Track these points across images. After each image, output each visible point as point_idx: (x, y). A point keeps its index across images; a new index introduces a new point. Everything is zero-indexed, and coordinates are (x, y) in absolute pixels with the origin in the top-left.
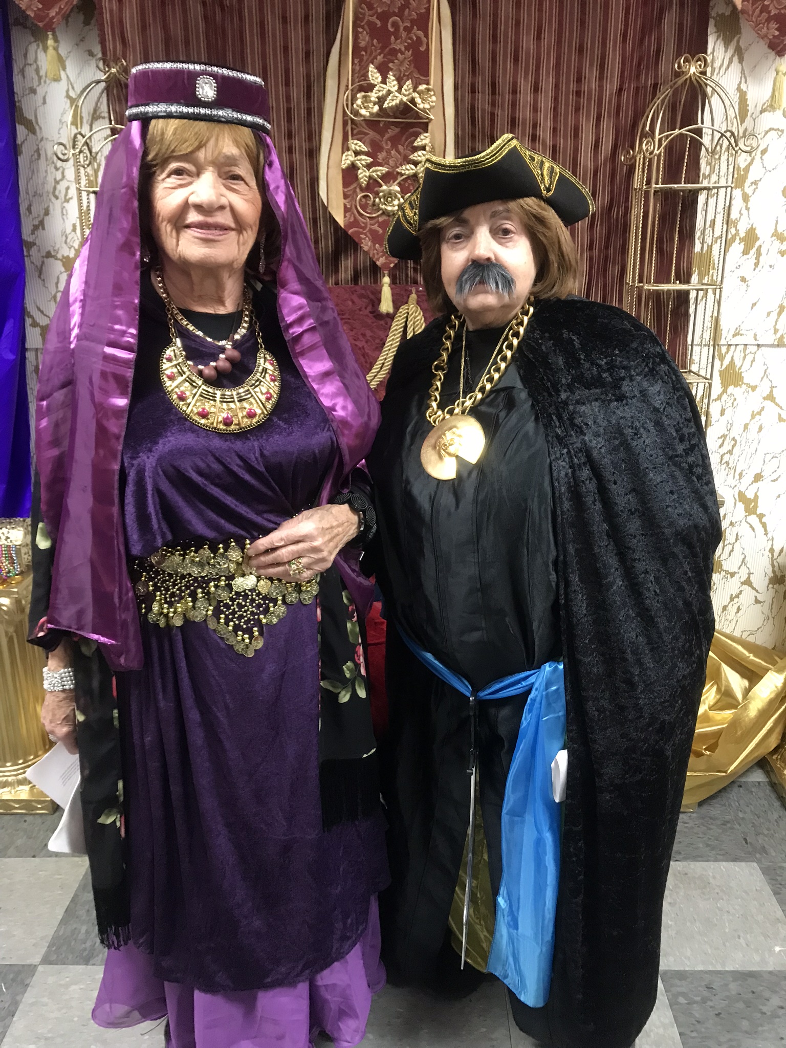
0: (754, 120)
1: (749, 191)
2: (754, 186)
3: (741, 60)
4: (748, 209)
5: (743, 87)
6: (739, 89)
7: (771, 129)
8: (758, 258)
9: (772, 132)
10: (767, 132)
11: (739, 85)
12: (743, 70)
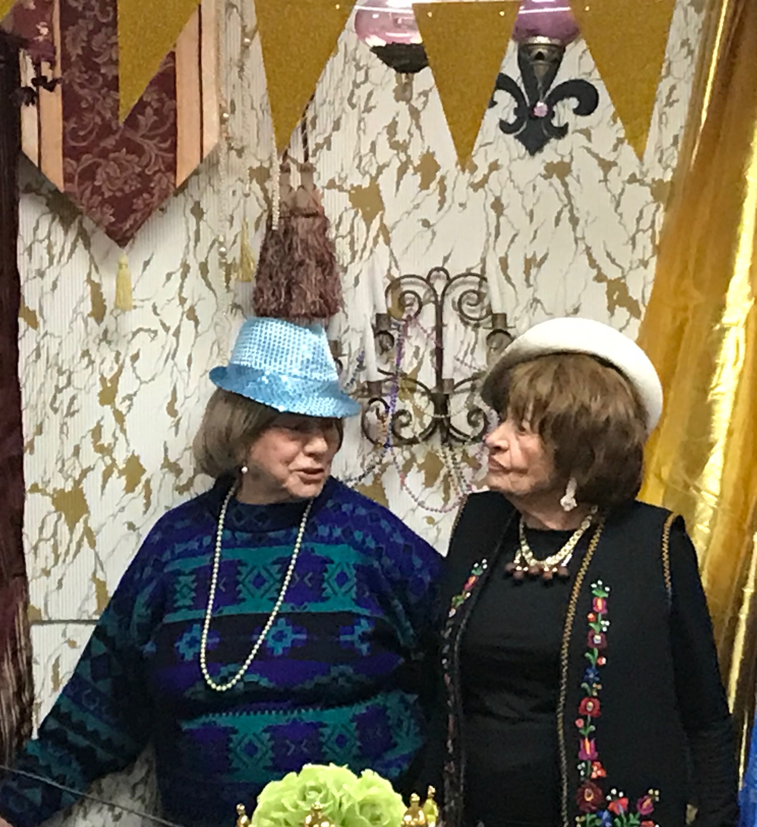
0: (116, 318)
1: (123, 408)
2: (128, 402)
3: (87, 245)
4: (124, 431)
5: (95, 278)
6: (89, 280)
7: (140, 330)
8: (148, 497)
9: (141, 333)
10: (134, 334)
11: (89, 275)
12: (92, 258)
